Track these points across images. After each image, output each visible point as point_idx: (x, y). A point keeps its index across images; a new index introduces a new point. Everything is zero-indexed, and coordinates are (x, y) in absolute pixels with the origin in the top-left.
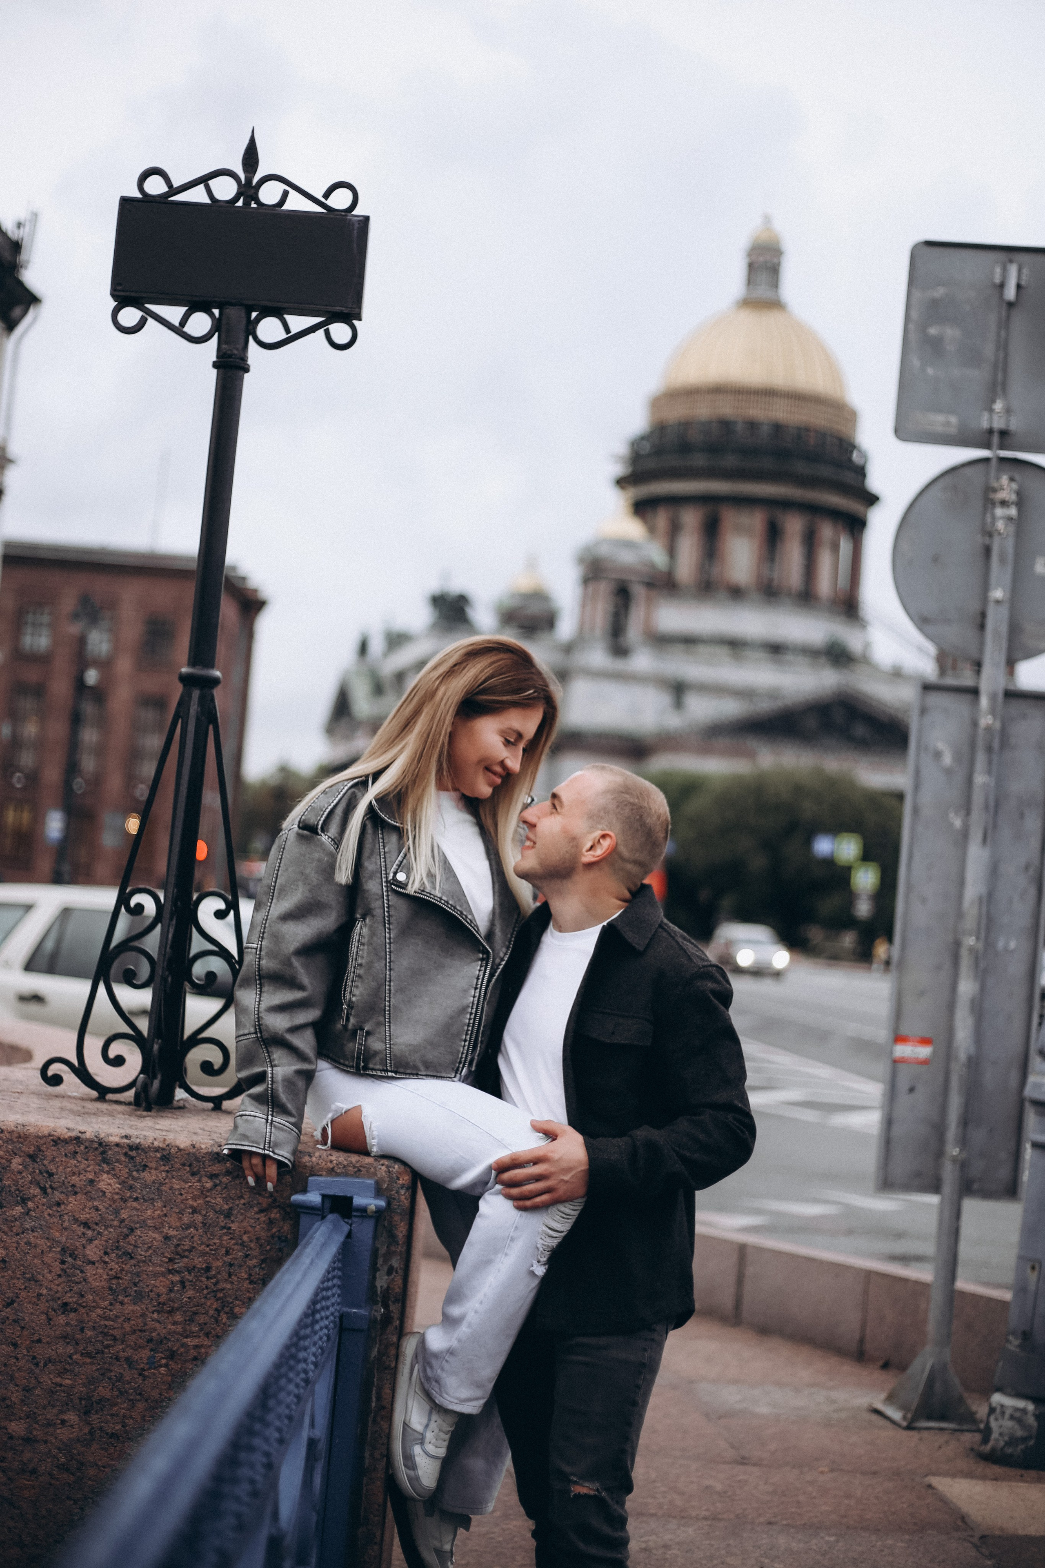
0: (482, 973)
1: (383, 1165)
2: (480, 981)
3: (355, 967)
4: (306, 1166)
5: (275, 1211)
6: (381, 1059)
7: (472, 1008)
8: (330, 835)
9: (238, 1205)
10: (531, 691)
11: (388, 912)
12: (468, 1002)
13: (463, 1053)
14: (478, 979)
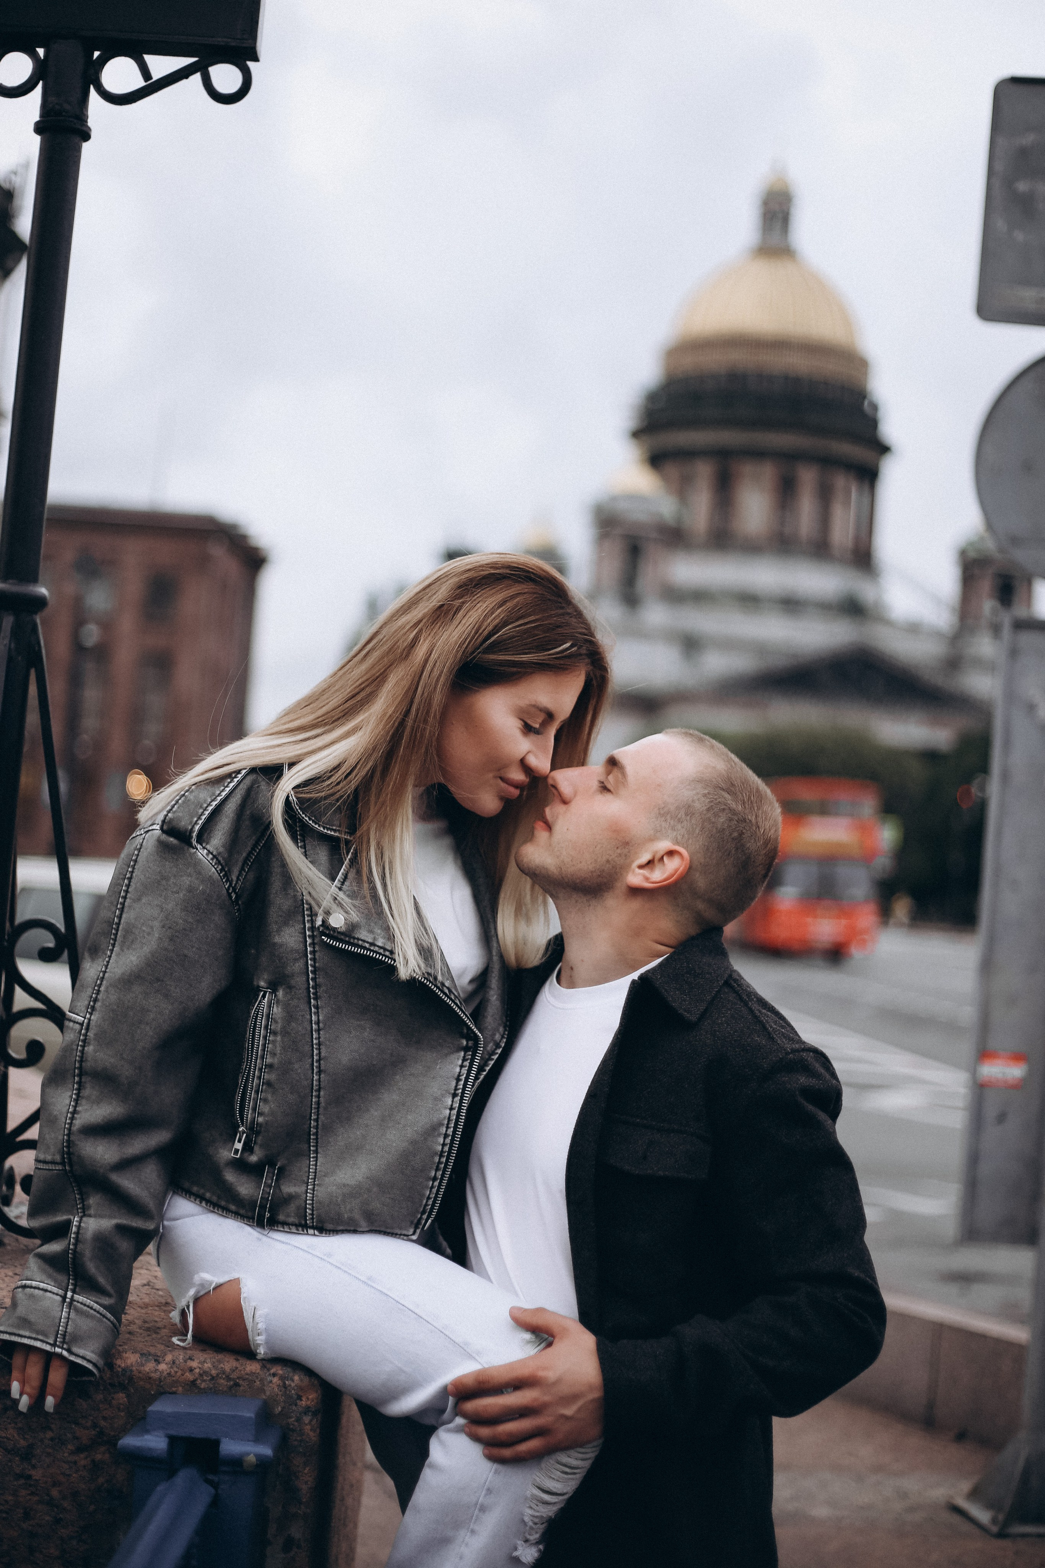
0: (464, 1071)
1: (274, 1375)
2: (462, 1083)
3: (260, 1070)
4: (150, 1378)
5: (103, 1449)
6: (298, 1208)
7: (448, 1128)
8: (211, 850)
9: (42, 1441)
10: (568, 645)
11: (314, 979)
12: (442, 1116)
13: (429, 1198)
14: (458, 1080)
